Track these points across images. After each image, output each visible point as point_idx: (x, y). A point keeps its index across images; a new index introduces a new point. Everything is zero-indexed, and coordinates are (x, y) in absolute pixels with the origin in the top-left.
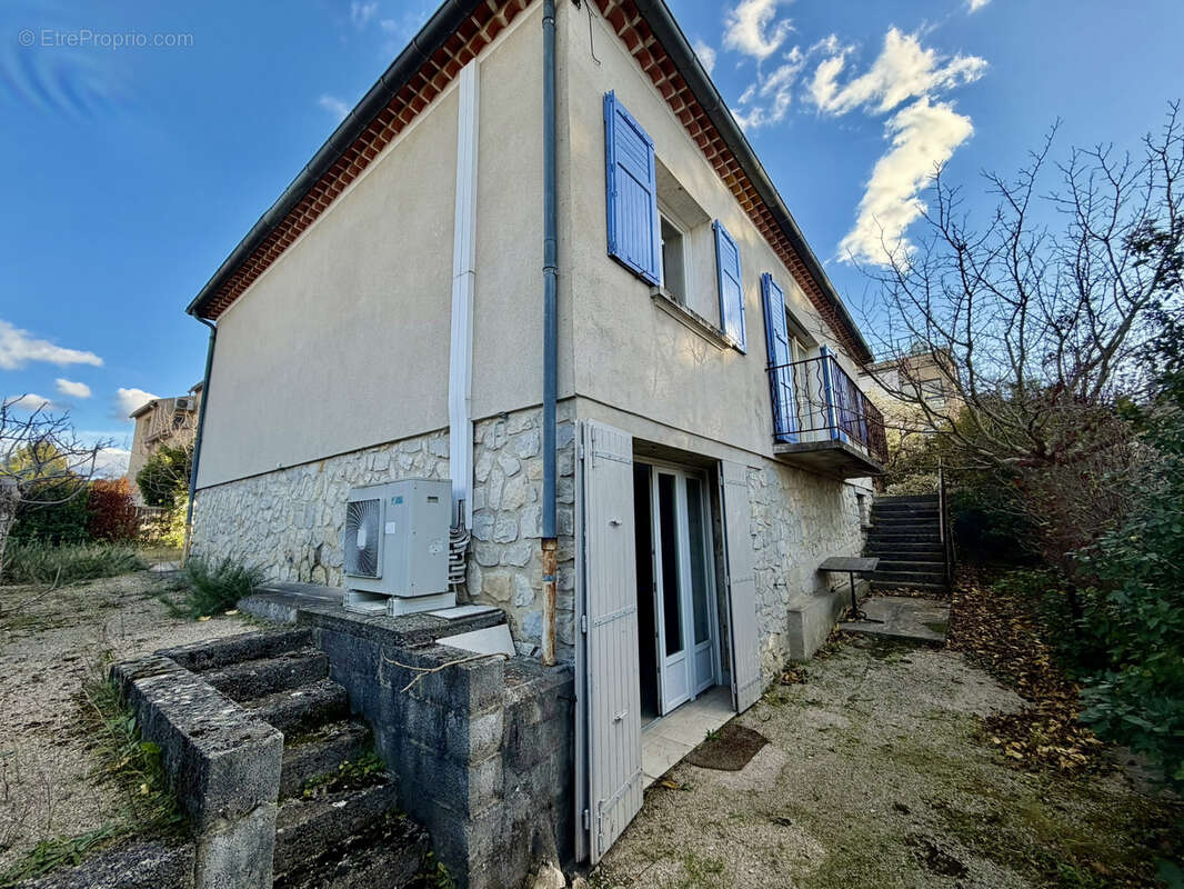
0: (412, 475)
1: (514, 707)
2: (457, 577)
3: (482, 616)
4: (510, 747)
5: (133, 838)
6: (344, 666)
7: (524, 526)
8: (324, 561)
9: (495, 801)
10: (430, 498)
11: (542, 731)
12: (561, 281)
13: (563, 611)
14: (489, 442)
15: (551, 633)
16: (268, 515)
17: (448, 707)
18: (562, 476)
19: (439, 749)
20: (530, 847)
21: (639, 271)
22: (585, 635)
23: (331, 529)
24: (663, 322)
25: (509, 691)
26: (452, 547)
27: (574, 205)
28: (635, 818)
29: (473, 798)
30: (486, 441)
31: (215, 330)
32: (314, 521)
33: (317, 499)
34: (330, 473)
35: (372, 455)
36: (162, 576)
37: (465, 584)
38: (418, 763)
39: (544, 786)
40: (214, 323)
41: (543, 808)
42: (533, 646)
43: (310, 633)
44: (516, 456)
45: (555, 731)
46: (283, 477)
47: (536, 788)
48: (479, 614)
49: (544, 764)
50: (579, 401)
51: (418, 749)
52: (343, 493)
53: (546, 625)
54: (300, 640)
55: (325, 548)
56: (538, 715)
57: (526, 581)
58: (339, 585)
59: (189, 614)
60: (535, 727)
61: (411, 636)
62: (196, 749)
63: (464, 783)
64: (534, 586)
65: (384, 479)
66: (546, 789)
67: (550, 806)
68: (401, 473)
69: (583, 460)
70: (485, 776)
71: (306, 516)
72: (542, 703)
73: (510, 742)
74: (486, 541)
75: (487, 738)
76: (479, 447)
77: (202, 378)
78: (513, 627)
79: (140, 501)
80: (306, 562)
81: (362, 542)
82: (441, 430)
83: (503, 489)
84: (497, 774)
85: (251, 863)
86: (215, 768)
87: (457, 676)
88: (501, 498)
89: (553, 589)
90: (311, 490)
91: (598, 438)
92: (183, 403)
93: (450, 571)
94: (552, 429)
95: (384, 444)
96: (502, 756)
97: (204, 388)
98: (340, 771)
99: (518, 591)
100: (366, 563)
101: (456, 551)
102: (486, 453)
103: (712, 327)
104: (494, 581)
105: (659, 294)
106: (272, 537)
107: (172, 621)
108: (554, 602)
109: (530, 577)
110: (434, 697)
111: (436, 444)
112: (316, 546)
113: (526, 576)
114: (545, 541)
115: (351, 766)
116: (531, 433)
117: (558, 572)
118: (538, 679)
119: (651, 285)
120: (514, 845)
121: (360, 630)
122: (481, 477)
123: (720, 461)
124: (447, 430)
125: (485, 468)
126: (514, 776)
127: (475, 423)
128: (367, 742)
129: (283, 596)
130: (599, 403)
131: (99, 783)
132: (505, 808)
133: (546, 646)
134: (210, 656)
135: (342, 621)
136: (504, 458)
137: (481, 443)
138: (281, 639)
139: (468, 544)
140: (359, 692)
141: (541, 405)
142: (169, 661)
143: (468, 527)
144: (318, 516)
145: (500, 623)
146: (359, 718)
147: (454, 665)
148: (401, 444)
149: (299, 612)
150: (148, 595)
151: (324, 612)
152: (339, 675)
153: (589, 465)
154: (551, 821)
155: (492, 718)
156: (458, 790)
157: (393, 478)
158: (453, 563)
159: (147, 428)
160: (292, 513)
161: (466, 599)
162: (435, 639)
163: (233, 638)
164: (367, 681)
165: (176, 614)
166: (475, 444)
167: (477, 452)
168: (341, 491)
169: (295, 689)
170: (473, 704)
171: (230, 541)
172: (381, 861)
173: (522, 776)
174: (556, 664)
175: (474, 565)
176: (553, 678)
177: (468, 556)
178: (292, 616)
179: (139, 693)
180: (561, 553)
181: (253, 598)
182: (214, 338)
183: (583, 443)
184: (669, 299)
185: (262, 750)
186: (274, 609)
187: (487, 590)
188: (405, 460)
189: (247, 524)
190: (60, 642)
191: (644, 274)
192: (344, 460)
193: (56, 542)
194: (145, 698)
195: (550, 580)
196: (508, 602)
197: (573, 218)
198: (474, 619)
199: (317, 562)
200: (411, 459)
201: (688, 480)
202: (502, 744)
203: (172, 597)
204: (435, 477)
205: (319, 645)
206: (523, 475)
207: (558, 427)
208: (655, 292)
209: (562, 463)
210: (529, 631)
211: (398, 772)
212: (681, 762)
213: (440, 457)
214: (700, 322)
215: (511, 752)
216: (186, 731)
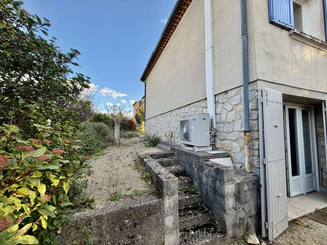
0: (195, 113)
1: (238, 184)
2: (212, 142)
3: (222, 154)
4: (237, 196)
5: (150, 194)
6: (183, 162)
7: (235, 127)
8: (173, 136)
9: (233, 210)
10: (203, 119)
11: (248, 193)
12: (249, 38)
13: (253, 156)
14: (220, 101)
15: (249, 162)
16: (160, 125)
17: (216, 179)
18: (251, 110)
19: (214, 190)
20: (245, 227)
21: (284, 25)
22: (265, 165)
23: (175, 128)
24: (295, 45)
25: (236, 178)
26: (210, 133)
27: (254, 6)
28: (285, 231)
29: (227, 208)
30: (219, 101)
31: (145, 83)
32: (170, 126)
33: (171, 121)
34: (173, 114)
35: (184, 109)
36: (142, 138)
37: (214, 144)
38: (207, 193)
39: (249, 210)
40: (145, 82)
41: (249, 217)
42: (241, 166)
43: (174, 153)
44: (231, 104)
45: (253, 194)
46: (162, 116)
47: (247, 210)
48: (221, 153)
49: (249, 203)
50: (258, 82)
51: (207, 189)
52: (177, 119)
53: (247, 159)
54: (172, 155)
55: (173, 133)
56: (246, 188)
57: (237, 145)
58: (178, 142)
59: (149, 146)
60: (245, 191)
61: (202, 157)
62: (160, 177)
63: (224, 202)
64: (241, 147)
65: (187, 115)
66: (250, 211)
67: (251, 217)
68: (192, 113)
69: (262, 103)
70: (230, 202)
71: (168, 125)
72: (247, 184)
73: (237, 194)
74: (221, 132)
75: (230, 191)
76: (217, 103)
77: (144, 95)
78: (232, 159)
79: (136, 123)
80: (169, 136)
81: (185, 131)
82: (203, 99)
83: (226, 116)
84: (234, 202)
85: (174, 207)
86: (164, 183)
87: (219, 171)
88: (226, 118)
89: (249, 148)
90: (169, 119)
91: (269, 94)
92: (140, 102)
93: (210, 140)
94: (247, 93)
95: (187, 105)
96: (235, 197)
97: (145, 97)
98: (186, 188)
99: (234, 148)
100: (186, 136)
101: (211, 135)
102: (219, 105)
103: (322, 41)
104: (224, 144)
105: (294, 32)
106: (161, 130)
107: (146, 147)
108: (250, 153)
109: (238, 144)
110: (211, 175)
111: (203, 104)
112: (171, 132)
113: (237, 143)
114: (245, 132)
115: (188, 188)
116: (237, 96)
117: (251, 143)
118: (245, 176)
119: (289, 30)
120: (240, 225)
121: (186, 154)
122: (218, 112)
123: (325, 101)
124: (206, 99)
125: (219, 109)
126: (239, 204)
127: (215, 96)
128: (191, 183)
129: (165, 144)
130: (267, 81)
131: (141, 179)
132: (237, 213)
133: (247, 166)
134: (155, 156)
135: (182, 151)
136: (226, 105)
137: (218, 102)
138: (168, 154)
139: (215, 133)
140: (188, 169)
141: (242, 86)
142: (148, 156)
143: (215, 127)
144: (171, 125)
145: (227, 157)
146: (189, 176)
147: (218, 168)
148: (192, 105)
149: (171, 148)
150: (141, 142)
151: (177, 148)
152: (183, 165)
153: (265, 105)
154: (252, 222)
155: (231, 186)
156: (221, 203)
157: (190, 114)
158: (211, 138)
159: (135, 107)
160: (165, 124)
161: (215, 148)
162: (208, 159)
163: (158, 152)
164: (190, 168)
165: (146, 146)
166: (215, 102)
167: (216, 104)
168: (177, 118)
169: (173, 166)
170: (225, 180)
171: (153, 131)
172: (200, 215)
173: (242, 205)
174: (251, 173)
175: (217, 139)
176: (251, 177)
177: (215, 136)
178: (169, 149)
179: (145, 162)
180: (252, 136)
181: (160, 144)
182: (145, 85)
183: (262, 96)
184: (299, 33)
185: (174, 181)
186: (165, 147)
187: (222, 146)
188: (193, 109)
189: (156, 127)
190: (129, 150)
191: (287, 26)
192: (176, 110)
193: (125, 130)
194: (146, 163)
195: (248, 145)
196: (230, 151)
197: (254, 12)
198: (219, 154)
199: (172, 136)
200: (195, 109)
201: (302, 111)
202: (235, 194)
203: (145, 142)
204: (202, 113)
205: (176, 156)
206: (235, 111)
207: (249, 93)
208: (292, 32)
209: (252, 105)
210: (239, 161)
211: (201, 193)
212: (303, 216)
213: (204, 107)
214: (316, 40)
215: (238, 197)
216: (156, 173)
